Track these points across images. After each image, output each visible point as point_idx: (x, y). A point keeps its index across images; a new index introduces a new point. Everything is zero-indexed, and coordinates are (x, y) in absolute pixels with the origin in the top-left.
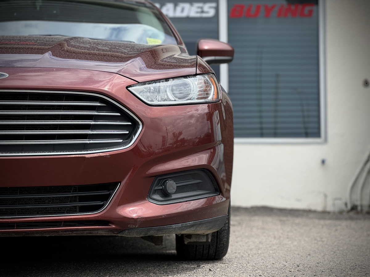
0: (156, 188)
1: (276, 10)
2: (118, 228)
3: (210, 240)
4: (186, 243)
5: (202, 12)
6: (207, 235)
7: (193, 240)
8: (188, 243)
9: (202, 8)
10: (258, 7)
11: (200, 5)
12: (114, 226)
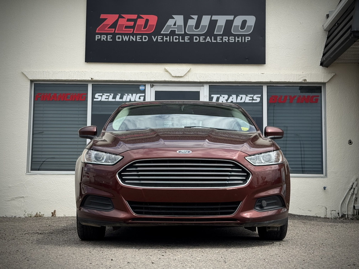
0: (258, 204)
1: (296, 98)
2: (241, 222)
3: (279, 230)
4: (267, 231)
5: (253, 100)
6: (278, 227)
7: (271, 229)
8: (268, 231)
9: (253, 97)
10: (286, 97)
11: (252, 96)
12: (239, 222)
